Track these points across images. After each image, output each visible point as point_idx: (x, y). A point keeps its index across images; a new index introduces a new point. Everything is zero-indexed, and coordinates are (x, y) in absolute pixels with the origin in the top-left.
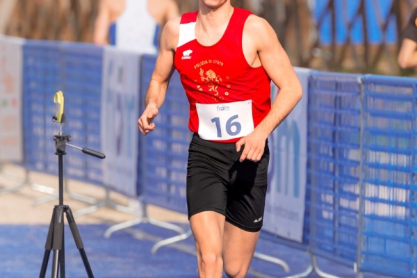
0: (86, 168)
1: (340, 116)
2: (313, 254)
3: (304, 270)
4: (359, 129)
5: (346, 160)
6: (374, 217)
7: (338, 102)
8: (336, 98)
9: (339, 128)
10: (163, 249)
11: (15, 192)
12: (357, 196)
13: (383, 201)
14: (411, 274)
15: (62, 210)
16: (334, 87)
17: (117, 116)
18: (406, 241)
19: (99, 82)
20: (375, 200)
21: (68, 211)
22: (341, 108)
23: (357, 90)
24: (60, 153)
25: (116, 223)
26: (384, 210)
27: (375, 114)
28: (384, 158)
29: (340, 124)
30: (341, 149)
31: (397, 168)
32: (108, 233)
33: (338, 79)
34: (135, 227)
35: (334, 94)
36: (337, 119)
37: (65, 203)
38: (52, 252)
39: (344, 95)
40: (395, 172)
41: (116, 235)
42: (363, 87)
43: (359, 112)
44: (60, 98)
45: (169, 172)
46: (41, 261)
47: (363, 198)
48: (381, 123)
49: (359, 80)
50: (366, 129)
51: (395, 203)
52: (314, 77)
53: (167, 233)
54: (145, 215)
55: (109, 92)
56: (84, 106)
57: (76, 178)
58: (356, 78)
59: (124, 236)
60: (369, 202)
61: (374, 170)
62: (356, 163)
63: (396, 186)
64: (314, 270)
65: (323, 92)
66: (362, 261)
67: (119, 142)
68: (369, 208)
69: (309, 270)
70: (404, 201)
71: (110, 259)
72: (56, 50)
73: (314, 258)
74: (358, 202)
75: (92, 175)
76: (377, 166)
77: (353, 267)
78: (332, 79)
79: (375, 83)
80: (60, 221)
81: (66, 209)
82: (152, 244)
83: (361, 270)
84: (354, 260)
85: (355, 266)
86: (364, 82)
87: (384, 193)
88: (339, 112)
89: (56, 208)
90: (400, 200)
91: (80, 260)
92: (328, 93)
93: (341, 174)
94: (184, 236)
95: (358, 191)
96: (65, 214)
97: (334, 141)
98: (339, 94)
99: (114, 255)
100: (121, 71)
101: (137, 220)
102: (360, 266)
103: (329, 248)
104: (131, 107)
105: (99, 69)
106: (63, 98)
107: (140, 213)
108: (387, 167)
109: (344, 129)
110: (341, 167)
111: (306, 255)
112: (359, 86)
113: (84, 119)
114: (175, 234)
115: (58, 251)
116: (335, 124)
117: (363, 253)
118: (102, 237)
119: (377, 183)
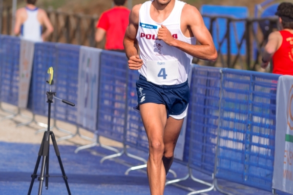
0: (67, 114)
1: (209, 91)
2: (190, 167)
3: (184, 176)
4: (219, 99)
5: (211, 115)
6: (225, 148)
7: (208, 83)
8: (207, 80)
9: (208, 98)
10: (107, 161)
11: (27, 126)
12: (216, 136)
13: (230, 139)
14: (244, 181)
15: (49, 134)
16: (206, 74)
17: (86, 85)
18: (242, 162)
19: (77, 66)
20: (226, 138)
21: (52, 134)
22: (210, 86)
23: (219, 76)
24: (50, 102)
25: (81, 145)
26: (230, 145)
27: (229, 90)
28: (232, 115)
29: (209, 96)
30: (208, 110)
31: (239, 121)
32: (76, 151)
33: (209, 70)
34: (92, 148)
35: (206, 78)
36: (207, 92)
37: (51, 130)
38: (42, 157)
39: (212, 79)
40: (238, 123)
41: (81, 152)
42: (222, 75)
43: (220, 89)
44: (51, 71)
45: (112, 118)
46: (35, 163)
47: (220, 137)
48: (232, 96)
49: (221, 71)
50: (223, 98)
51: (237, 141)
52: (196, 68)
53: (109, 152)
54: (98, 141)
55: (83, 72)
56: (68, 79)
57: (60, 119)
58: (219, 69)
59: (86, 153)
60: (223, 140)
61: (226, 122)
62: (216, 117)
63: (238, 131)
64: (190, 176)
65: (200, 77)
66: (217, 173)
67: (86, 100)
68: (222, 143)
69: (187, 177)
70: (242, 140)
71: (77, 165)
72: (54, 47)
73: (191, 170)
74: (216, 139)
75: (70, 118)
76: (228, 119)
77: (211, 176)
78: (206, 70)
79: (229, 73)
80: (47, 140)
81: (51, 133)
82: (101, 158)
83: (216, 177)
84: (213, 172)
85: (213, 175)
86: (224, 72)
87: (231, 135)
88: (208, 88)
89: (45, 133)
90: (240, 139)
91: (58, 165)
92: (203, 77)
93: (207, 123)
94: (119, 155)
95: (216, 134)
96: (50, 136)
97: (205, 104)
98: (209, 78)
99: (79, 163)
100: (89, 60)
101: (94, 144)
102: (215, 175)
103: (200, 165)
104: (94, 81)
105: (78, 59)
106: (53, 71)
107: (95, 140)
108: (233, 120)
109: (211, 98)
110: (208, 119)
111: (186, 168)
112: (220, 74)
113: (67, 86)
114: (114, 153)
115: (45, 157)
116: (206, 95)
117: (218, 168)
118: (73, 153)
119: (228, 129)
